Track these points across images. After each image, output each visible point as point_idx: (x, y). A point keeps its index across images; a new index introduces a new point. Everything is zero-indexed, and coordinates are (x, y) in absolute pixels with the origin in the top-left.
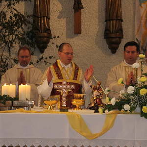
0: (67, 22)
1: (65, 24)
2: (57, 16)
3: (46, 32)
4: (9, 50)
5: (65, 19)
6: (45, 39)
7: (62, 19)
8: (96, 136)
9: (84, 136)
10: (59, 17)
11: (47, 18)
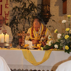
0: (59, 8)
1: (58, 9)
2: (54, 5)
3: (47, 13)
4: (29, 23)
5: (58, 6)
6: (47, 16)
7: (57, 6)
8: (38, 64)
9: (32, 63)
10: (55, 5)
11: (48, 5)
